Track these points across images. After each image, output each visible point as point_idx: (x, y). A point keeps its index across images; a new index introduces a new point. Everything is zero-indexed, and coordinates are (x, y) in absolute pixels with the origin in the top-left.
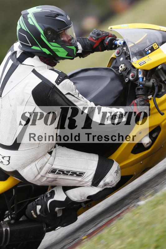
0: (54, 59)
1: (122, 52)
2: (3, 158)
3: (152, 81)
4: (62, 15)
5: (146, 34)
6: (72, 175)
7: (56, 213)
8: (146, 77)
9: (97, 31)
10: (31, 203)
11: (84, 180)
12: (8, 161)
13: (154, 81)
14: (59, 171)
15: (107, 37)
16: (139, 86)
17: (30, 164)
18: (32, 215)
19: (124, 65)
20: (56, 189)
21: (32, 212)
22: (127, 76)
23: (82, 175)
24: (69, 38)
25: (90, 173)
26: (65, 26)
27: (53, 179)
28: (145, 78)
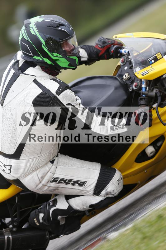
0: (56, 69)
1: (127, 61)
2: (5, 166)
3: (155, 91)
4: (65, 25)
5: (151, 44)
6: (74, 184)
7: (59, 221)
8: (149, 86)
9: (103, 39)
10: (34, 211)
11: (86, 189)
12: (10, 170)
13: (157, 91)
14: (61, 180)
15: (113, 45)
16: (141, 96)
17: (31, 173)
18: (35, 223)
19: (128, 74)
20: (59, 197)
21: (35, 219)
22: (131, 85)
23: (84, 184)
24: (71, 48)
25: (92, 182)
26: (67, 36)
27: (54, 188)
28: (148, 88)
